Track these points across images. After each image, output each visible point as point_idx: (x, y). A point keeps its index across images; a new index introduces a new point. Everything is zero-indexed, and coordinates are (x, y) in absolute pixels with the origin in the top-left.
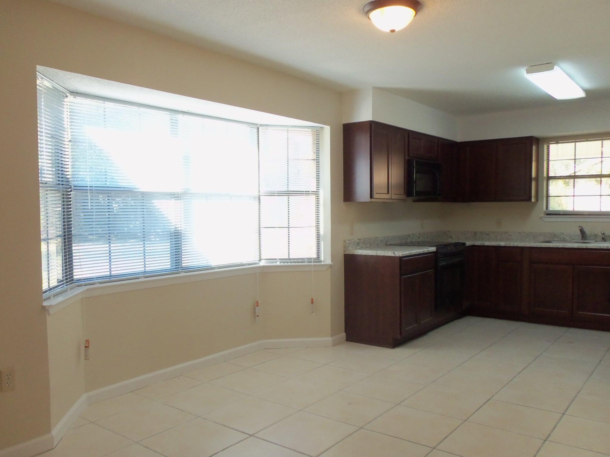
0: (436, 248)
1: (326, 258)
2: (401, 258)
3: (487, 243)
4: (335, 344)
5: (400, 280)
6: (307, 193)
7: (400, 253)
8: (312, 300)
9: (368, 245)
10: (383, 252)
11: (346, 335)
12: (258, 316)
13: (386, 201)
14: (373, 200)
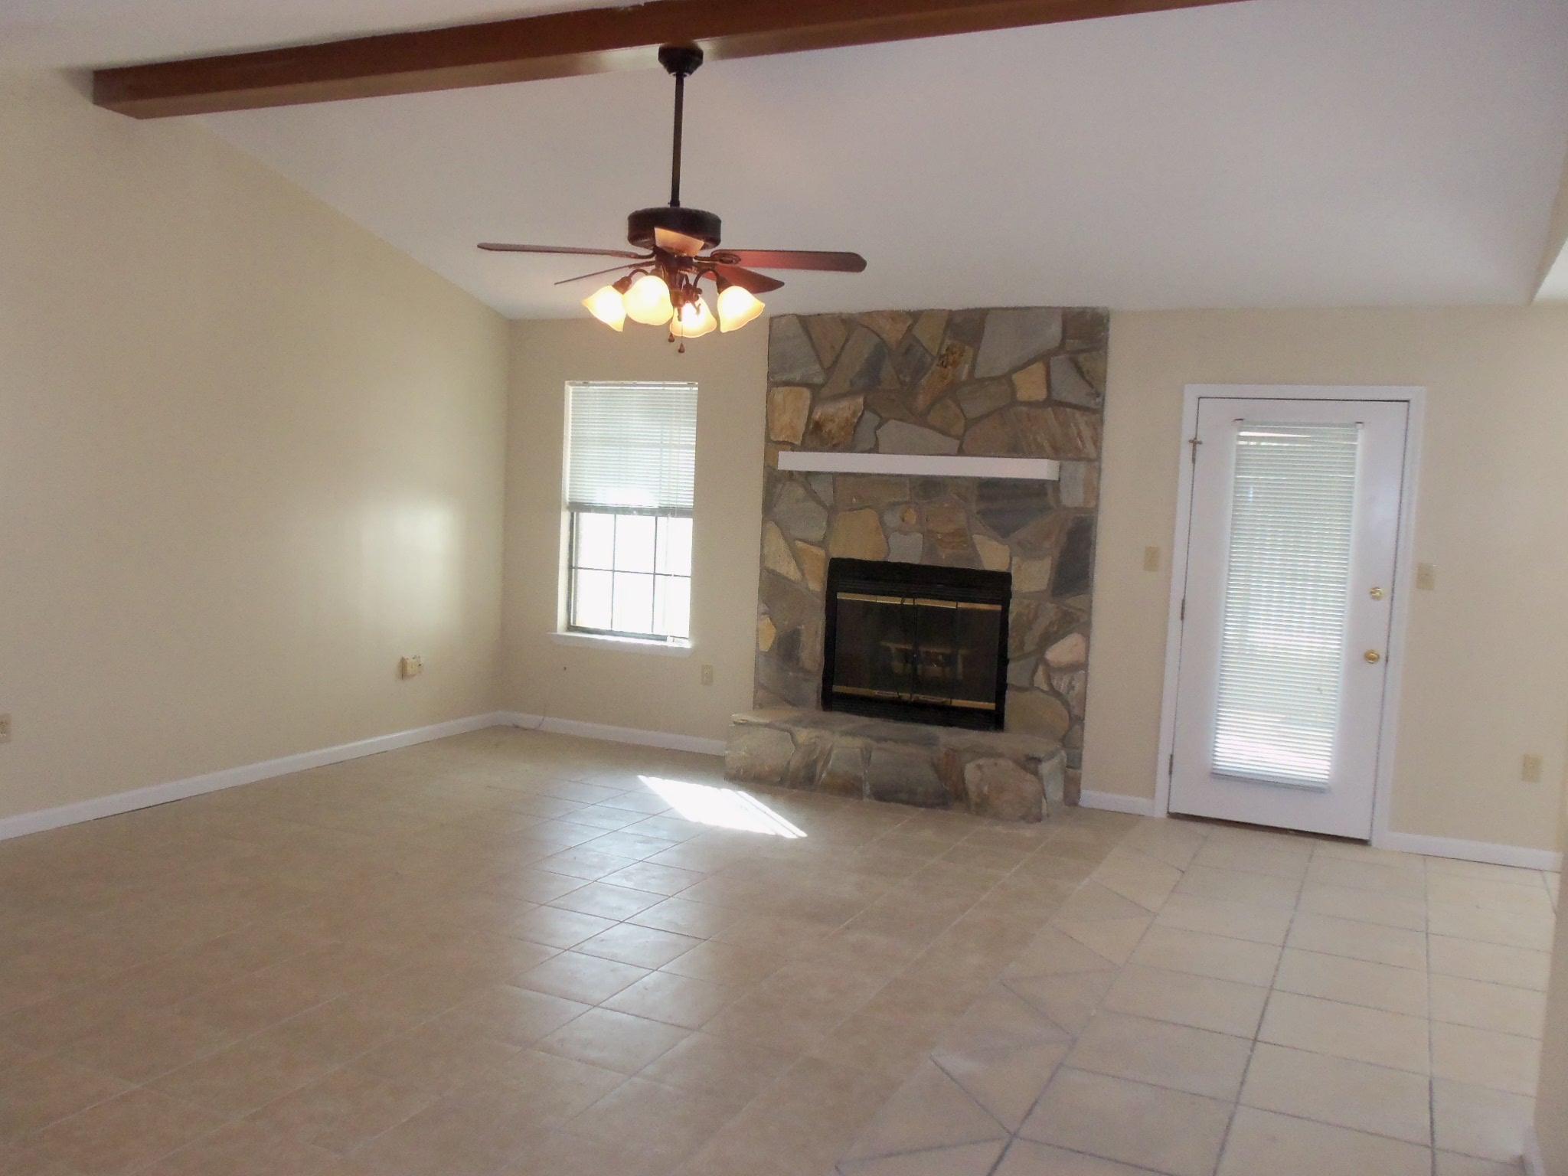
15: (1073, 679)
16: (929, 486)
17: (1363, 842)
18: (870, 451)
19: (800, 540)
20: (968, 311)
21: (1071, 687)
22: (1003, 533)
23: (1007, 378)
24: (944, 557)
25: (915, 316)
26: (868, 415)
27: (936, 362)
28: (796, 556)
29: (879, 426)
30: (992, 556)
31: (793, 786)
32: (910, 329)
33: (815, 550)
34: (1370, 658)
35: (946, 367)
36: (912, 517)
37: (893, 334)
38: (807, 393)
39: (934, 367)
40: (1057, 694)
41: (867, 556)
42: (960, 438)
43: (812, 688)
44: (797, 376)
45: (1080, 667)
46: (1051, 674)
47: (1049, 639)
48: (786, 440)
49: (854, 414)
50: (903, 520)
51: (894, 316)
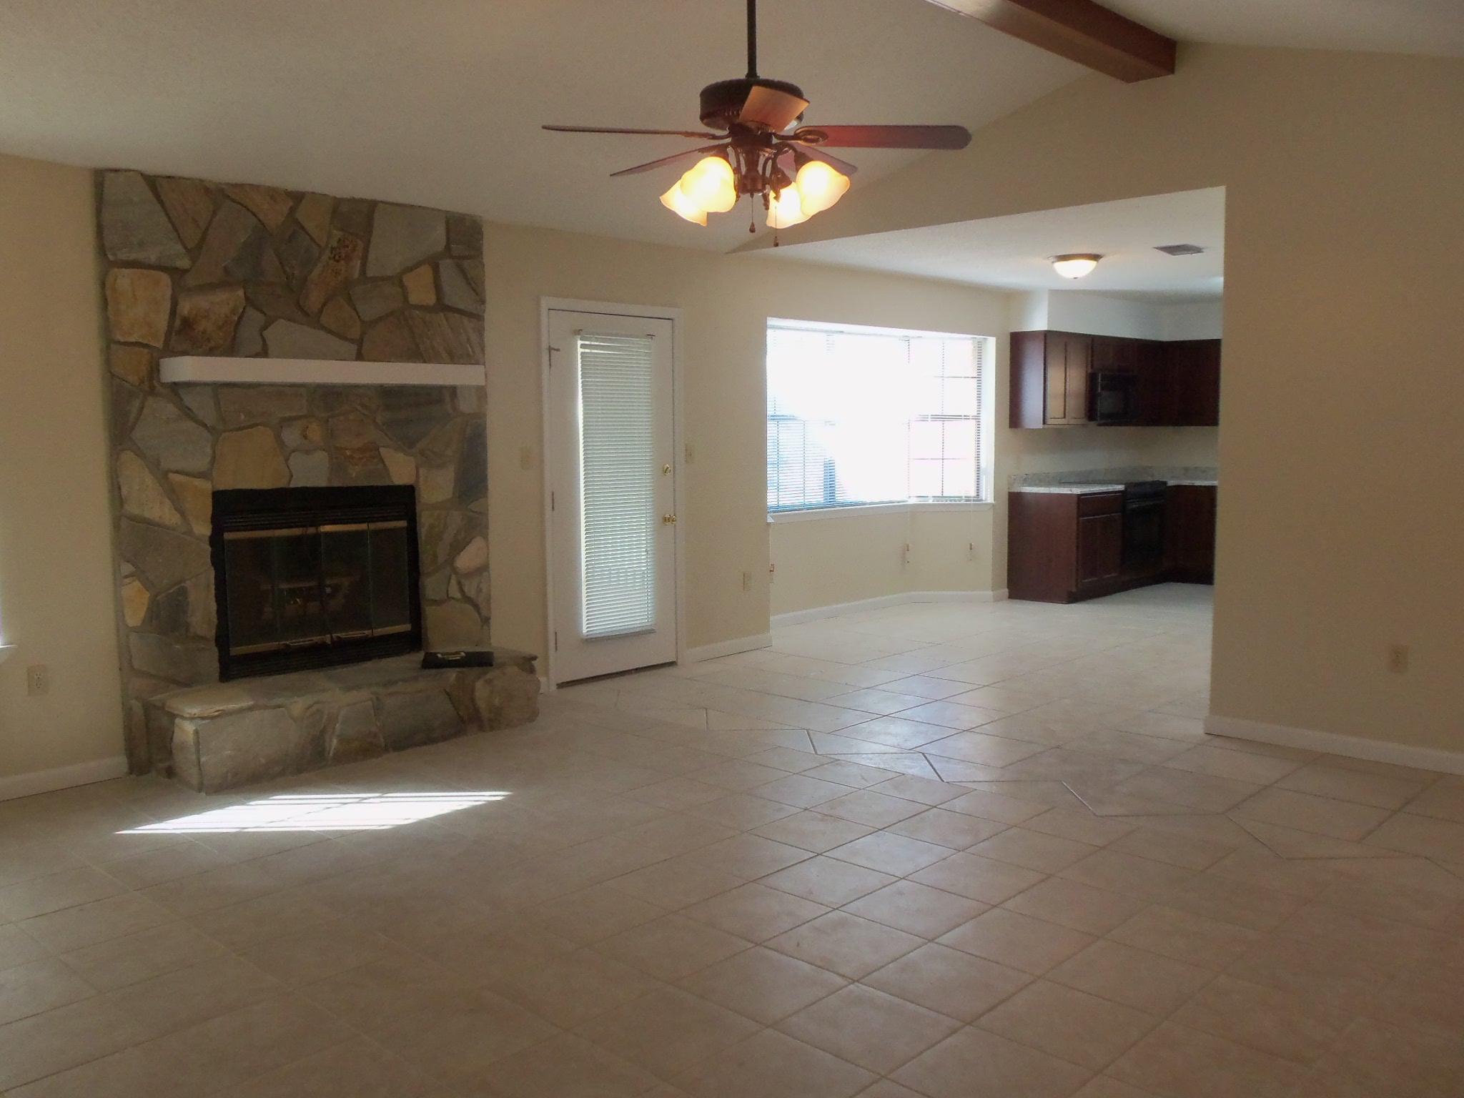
0: (1123, 486)
1: (988, 496)
2: (1079, 496)
3: (1198, 483)
4: (997, 599)
5: (1078, 523)
6: (967, 418)
7: (1077, 490)
8: (971, 545)
9: (1037, 482)
10: (1057, 489)
11: (1009, 592)
12: (908, 562)
13: (1058, 426)
14: (1046, 426)
15: (481, 582)
16: (330, 396)
17: (672, 664)
18: (257, 355)
19: (177, 472)
20: (353, 201)
21: (479, 590)
22: (408, 444)
23: (398, 280)
24: (354, 475)
25: (297, 197)
26: (251, 312)
27: (328, 253)
28: (173, 494)
29: (265, 327)
30: (400, 470)
31: (299, 771)
32: (292, 210)
33: (198, 482)
34: (665, 520)
35: (338, 261)
36: (316, 432)
37: (274, 216)
38: (165, 279)
39: (325, 258)
40: (467, 599)
41: (266, 485)
42: (360, 343)
43: (210, 659)
44: (152, 256)
45: (483, 569)
46: (463, 581)
47: (458, 547)
48: (140, 340)
49: (233, 311)
50: (305, 437)
51: (273, 194)
